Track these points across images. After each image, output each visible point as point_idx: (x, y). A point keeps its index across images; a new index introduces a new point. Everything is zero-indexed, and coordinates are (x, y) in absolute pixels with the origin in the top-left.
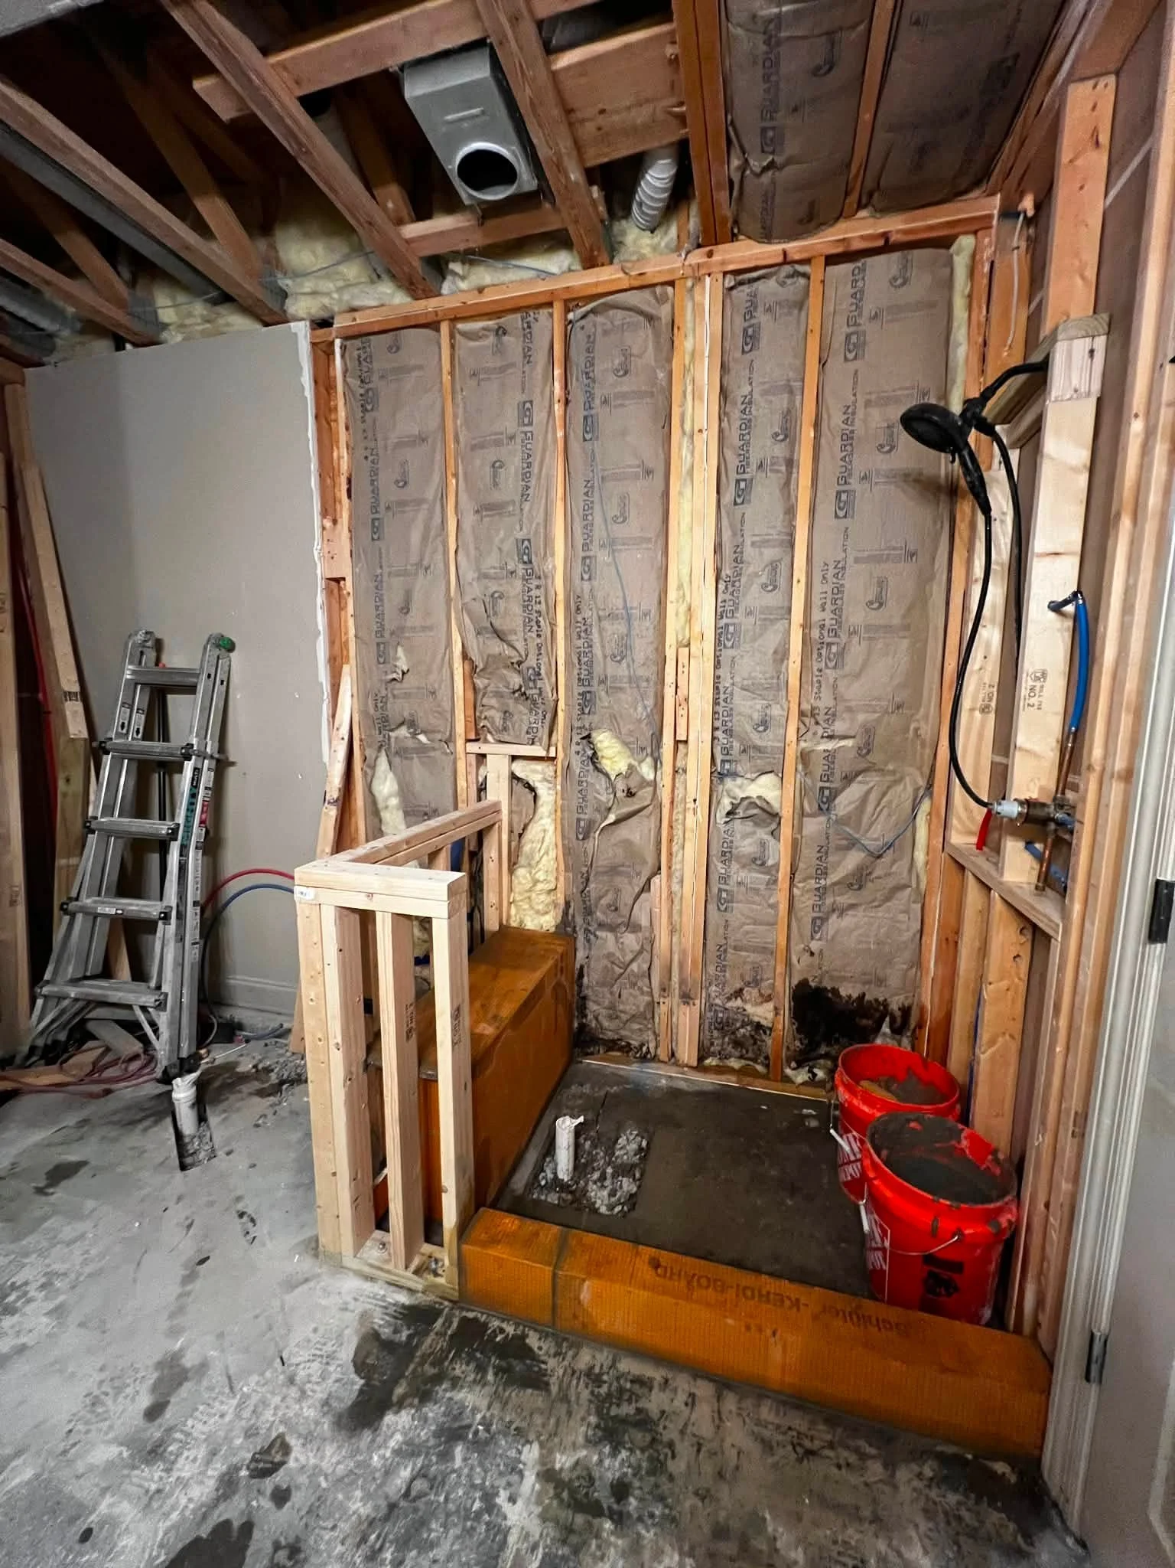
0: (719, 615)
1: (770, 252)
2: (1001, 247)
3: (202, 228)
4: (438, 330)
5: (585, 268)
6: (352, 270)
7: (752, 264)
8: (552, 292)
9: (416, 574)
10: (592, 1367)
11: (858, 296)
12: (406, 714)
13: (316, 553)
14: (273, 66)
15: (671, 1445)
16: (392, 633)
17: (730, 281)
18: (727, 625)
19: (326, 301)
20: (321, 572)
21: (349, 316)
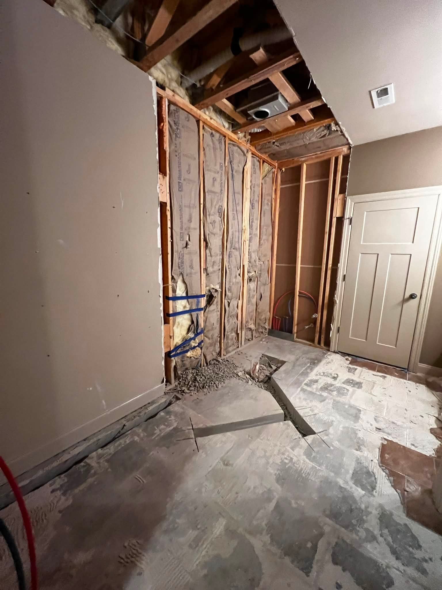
4: (198, 121)
8: (226, 134)
9: (193, 208)
13: (158, 189)
16: (186, 229)
17: (251, 155)
21: (172, 93)
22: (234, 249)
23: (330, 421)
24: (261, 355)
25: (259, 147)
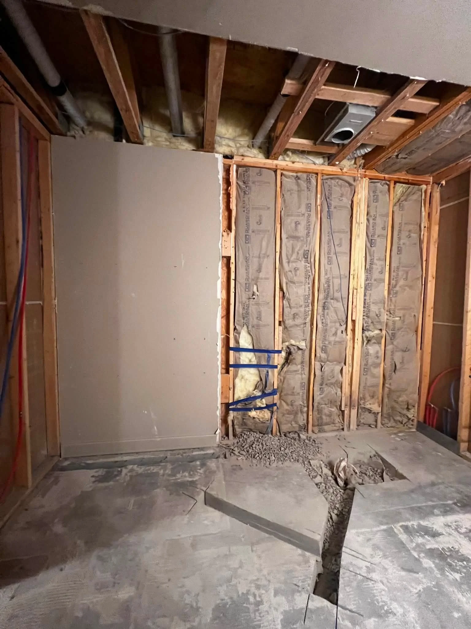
0: (366, 280)
1: (380, 176)
4: (275, 171)
5: (328, 165)
7: (376, 178)
8: (318, 170)
9: (264, 258)
13: (220, 246)
14: (321, 89)
16: (252, 280)
17: (369, 181)
18: (368, 283)
19: (231, 150)
20: (221, 253)
21: (242, 157)
22: (332, 299)
23: (386, 608)
24: (374, 453)
25: (382, 169)
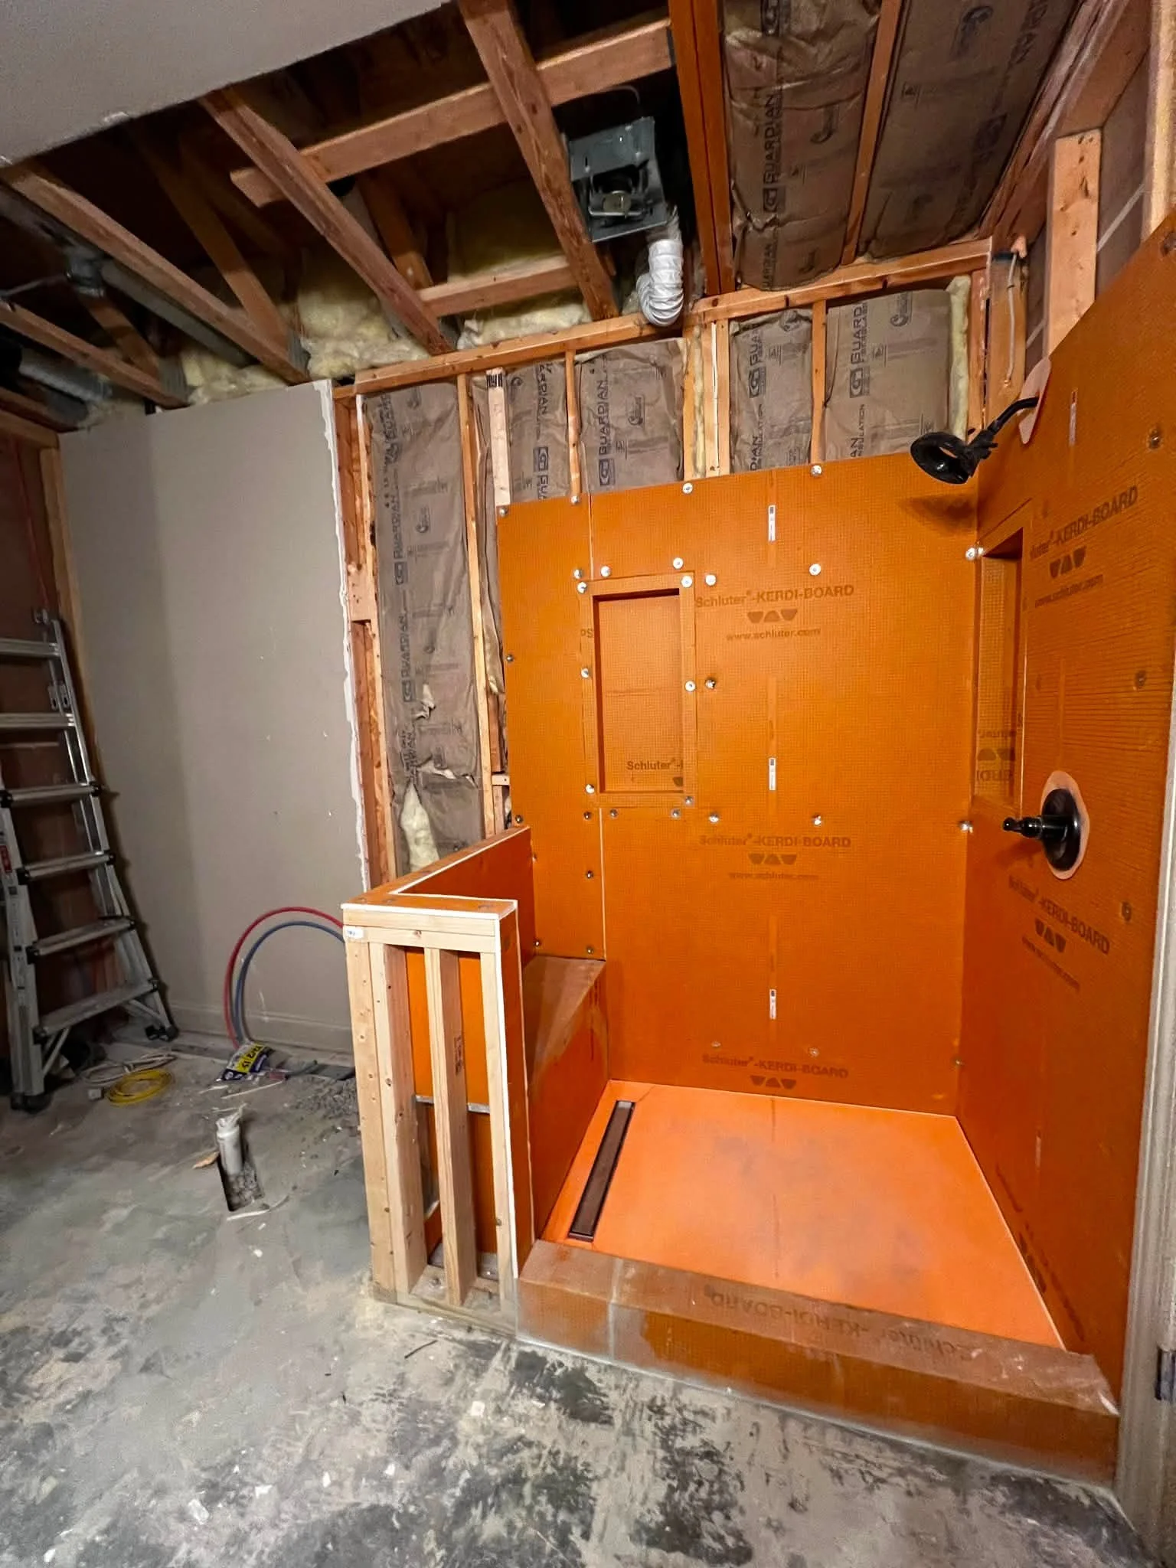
1: (773, 298)
2: (997, 285)
3: (231, 299)
4: (455, 382)
5: (595, 320)
6: (372, 331)
7: (756, 311)
8: (564, 344)
9: (440, 615)
10: (654, 1400)
11: (860, 334)
12: (433, 750)
13: (342, 598)
14: (306, 157)
15: (739, 1477)
16: (418, 672)
17: (735, 327)
19: (348, 361)
20: (347, 615)
21: (371, 372)
